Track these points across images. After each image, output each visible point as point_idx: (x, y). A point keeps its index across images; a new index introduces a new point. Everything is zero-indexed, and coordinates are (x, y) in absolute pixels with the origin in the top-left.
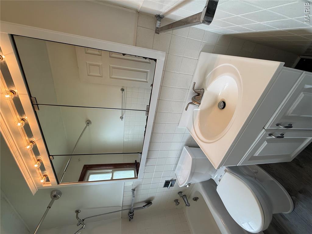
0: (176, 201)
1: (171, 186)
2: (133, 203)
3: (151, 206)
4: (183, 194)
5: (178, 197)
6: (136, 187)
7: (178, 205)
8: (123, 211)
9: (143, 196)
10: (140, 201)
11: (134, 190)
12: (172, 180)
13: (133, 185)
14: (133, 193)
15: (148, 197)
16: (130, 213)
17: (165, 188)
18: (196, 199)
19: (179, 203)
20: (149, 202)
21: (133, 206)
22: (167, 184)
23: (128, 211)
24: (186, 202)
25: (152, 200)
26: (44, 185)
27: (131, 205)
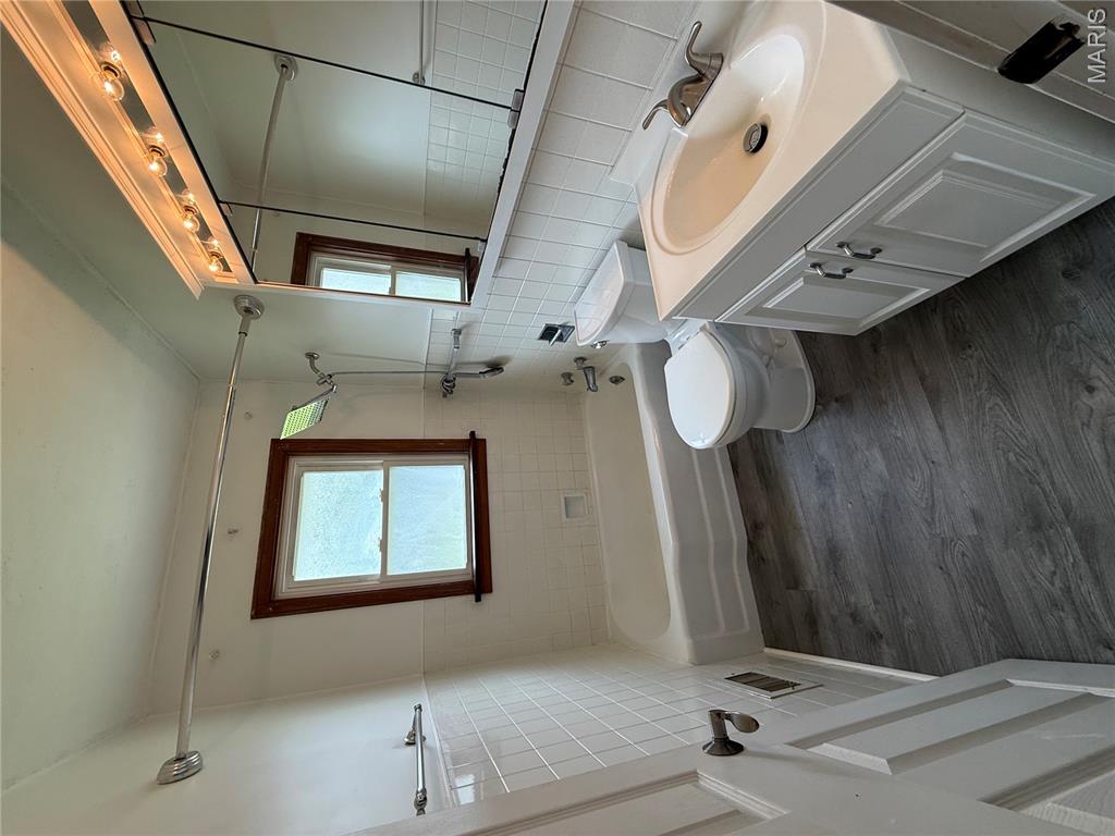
0: (568, 377)
1: (560, 339)
2: (454, 360)
3: (499, 376)
4: (588, 364)
5: (573, 368)
6: (465, 327)
7: (568, 384)
8: (428, 374)
9: (481, 348)
10: (472, 359)
11: (458, 332)
12: (562, 326)
13: (455, 319)
14: (456, 339)
15: (495, 356)
16: (448, 382)
17: (541, 341)
18: (616, 380)
19: (572, 381)
20: (495, 367)
21: (455, 368)
22: (549, 333)
23: (440, 377)
24: (591, 381)
25: (506, 363)
26: (217, 279)
27: (448, 366)
